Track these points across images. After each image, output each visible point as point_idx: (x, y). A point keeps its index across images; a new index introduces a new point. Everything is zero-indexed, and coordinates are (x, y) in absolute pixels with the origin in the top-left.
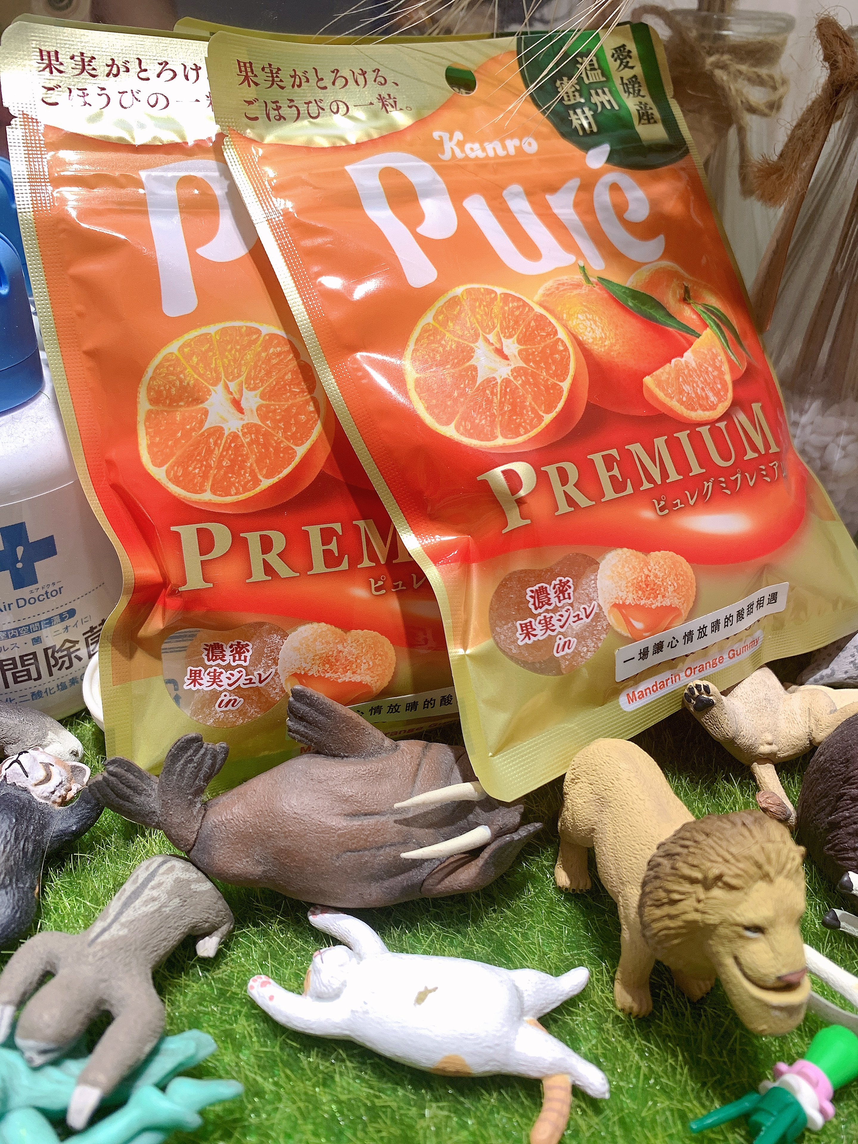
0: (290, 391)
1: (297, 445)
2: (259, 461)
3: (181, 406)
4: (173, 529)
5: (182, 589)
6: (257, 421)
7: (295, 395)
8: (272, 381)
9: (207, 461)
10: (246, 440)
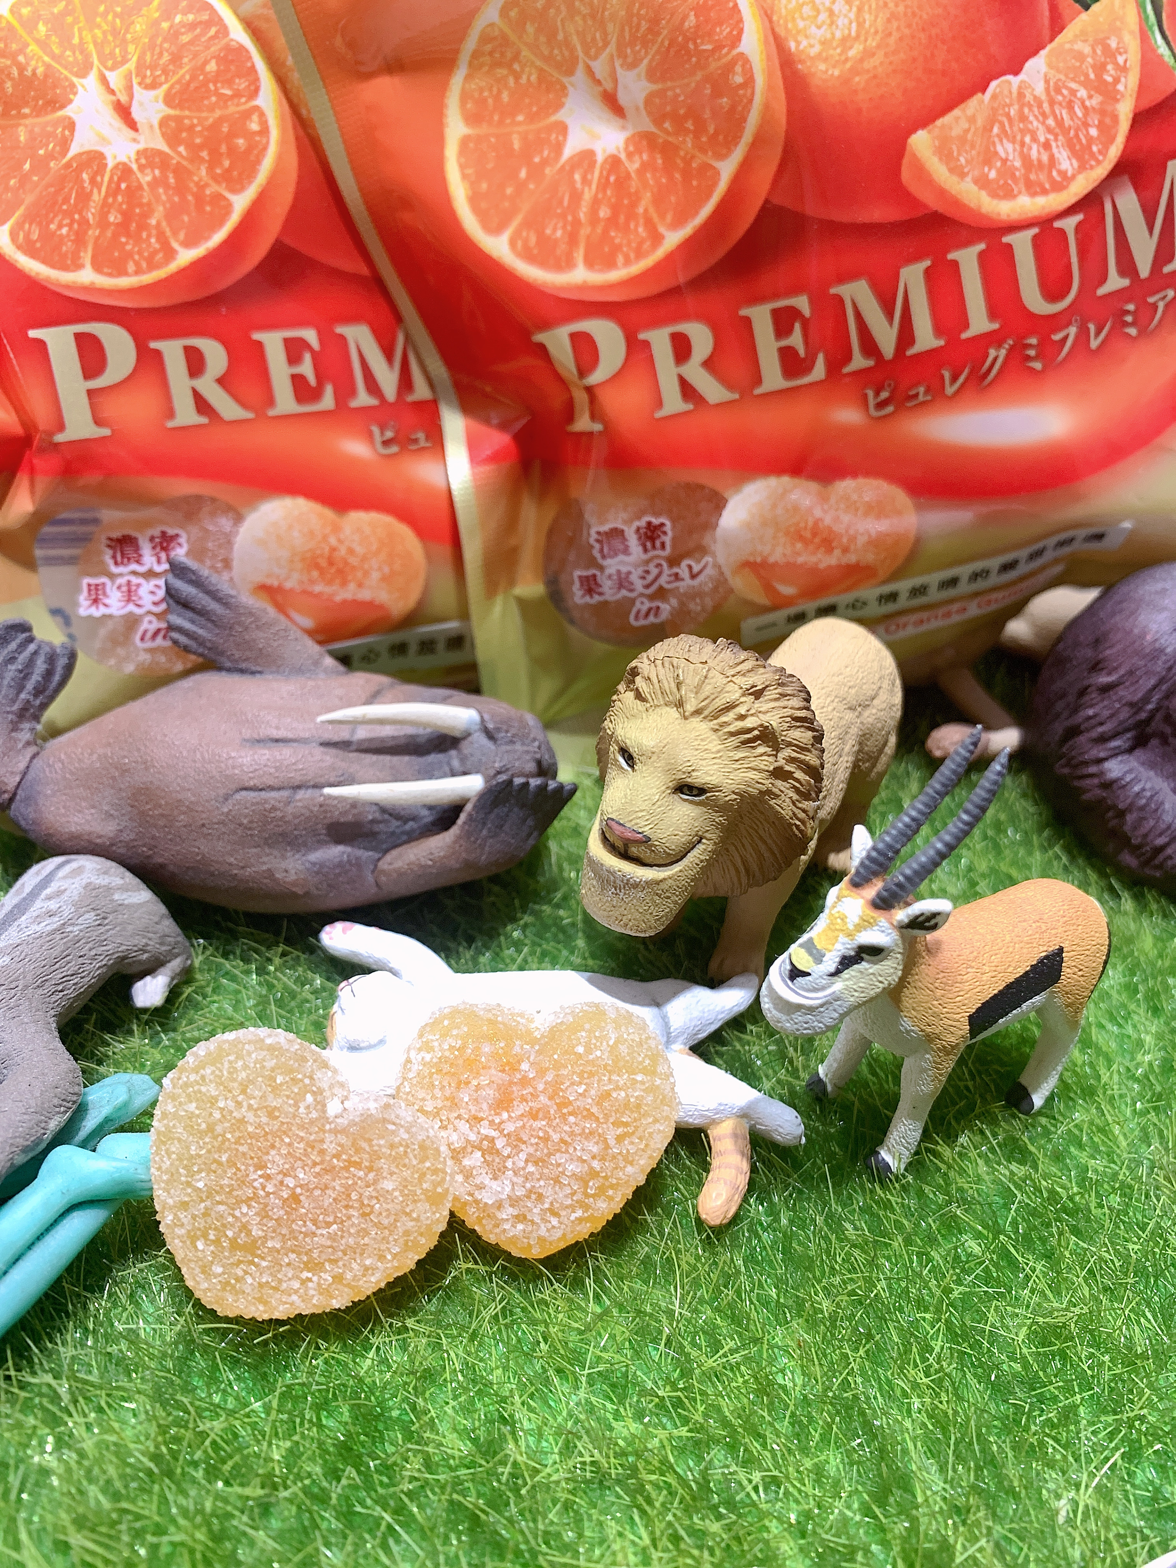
0: (216, 93)
1: (235, 191)
2: (172, 215)
3: (25, 116)
4: (33, 334)
5: (59, 438)
6: (161, 145)
7: (226, 102)
8: (184, 72)
9: (80, 213)
10: (145, 179)
